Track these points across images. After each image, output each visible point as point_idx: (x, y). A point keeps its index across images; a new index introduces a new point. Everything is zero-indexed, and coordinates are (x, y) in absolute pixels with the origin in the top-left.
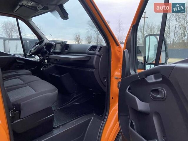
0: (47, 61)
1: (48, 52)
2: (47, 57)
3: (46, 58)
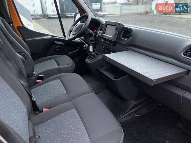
0: (92, 46)
1: (94, 34)
2: (92, 41)
3: (91, 43)
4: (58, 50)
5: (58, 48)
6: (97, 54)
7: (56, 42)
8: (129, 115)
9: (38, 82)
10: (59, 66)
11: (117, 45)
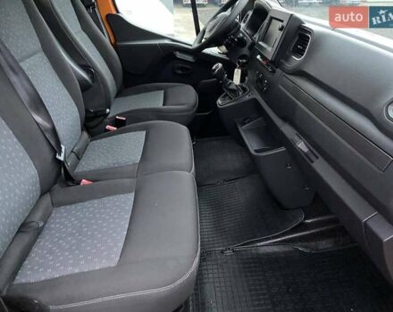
0: (240, 71)
2: (243, 57)
3: (239, 63)
4: (180, 72)
5: (182, 68)
6: (244, 90)
7: (179, 55)
8: (281, 241)
9: (108, 130)
10: (164, 105)
11: (278, 70)
